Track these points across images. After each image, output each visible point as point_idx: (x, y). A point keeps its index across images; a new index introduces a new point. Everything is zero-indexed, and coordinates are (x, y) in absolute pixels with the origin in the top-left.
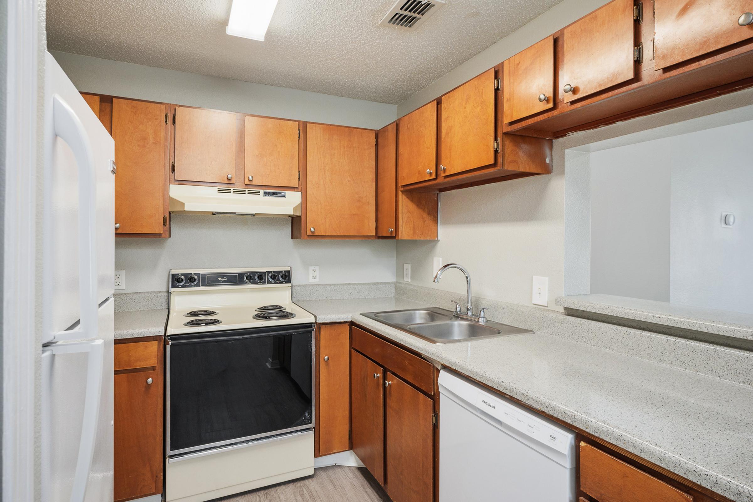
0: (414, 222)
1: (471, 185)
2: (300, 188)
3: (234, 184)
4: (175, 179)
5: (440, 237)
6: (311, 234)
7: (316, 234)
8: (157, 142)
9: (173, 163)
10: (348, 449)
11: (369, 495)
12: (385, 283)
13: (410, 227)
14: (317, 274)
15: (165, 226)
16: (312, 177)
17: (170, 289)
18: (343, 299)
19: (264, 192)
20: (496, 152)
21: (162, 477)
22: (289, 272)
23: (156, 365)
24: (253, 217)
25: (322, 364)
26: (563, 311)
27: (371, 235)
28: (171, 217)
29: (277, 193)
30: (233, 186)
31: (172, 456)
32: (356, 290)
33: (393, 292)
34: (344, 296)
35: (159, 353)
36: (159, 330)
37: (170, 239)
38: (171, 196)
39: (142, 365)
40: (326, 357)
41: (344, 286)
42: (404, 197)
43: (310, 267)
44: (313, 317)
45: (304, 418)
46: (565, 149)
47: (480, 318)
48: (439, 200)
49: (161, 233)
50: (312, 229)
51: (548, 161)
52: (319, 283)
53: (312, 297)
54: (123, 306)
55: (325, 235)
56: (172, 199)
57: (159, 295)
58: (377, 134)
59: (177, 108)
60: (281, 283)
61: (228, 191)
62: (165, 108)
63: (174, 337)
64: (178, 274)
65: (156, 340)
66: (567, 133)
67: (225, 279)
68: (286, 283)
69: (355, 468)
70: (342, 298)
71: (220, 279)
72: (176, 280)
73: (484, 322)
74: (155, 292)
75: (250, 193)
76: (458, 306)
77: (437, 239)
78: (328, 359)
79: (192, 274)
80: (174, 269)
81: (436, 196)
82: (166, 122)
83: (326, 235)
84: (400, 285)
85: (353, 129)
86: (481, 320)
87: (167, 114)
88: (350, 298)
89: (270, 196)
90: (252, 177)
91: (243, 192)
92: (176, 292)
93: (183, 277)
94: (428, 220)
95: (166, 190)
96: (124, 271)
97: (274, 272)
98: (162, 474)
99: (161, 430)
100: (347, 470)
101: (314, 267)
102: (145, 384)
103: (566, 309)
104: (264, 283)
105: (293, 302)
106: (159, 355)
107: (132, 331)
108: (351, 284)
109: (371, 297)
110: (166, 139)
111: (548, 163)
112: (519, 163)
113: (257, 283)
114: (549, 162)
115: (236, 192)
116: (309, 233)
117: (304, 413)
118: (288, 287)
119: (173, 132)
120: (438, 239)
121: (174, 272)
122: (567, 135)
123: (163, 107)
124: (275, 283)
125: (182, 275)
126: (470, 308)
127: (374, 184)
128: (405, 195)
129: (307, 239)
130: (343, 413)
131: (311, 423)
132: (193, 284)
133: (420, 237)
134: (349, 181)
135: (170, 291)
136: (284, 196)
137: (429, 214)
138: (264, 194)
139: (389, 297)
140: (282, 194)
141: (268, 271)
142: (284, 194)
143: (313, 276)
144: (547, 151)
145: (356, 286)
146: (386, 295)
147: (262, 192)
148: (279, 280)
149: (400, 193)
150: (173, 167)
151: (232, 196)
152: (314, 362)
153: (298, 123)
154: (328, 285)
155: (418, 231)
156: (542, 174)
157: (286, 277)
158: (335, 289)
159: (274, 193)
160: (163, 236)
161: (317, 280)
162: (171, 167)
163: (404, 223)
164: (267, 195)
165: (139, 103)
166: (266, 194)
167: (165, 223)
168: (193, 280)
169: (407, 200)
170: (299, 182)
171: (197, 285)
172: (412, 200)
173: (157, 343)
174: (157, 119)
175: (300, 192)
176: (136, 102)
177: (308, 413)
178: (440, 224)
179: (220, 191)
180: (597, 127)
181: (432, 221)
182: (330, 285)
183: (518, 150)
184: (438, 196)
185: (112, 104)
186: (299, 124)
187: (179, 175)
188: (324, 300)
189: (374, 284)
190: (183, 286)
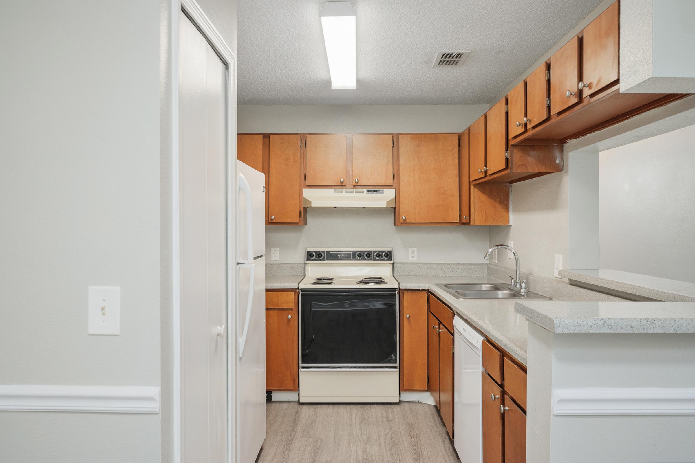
0: (485, 211)
1: (525, 179)
2: (394, 186)
3: (345, 186)
4: (307, 185)
5: (511, 223)
6: (403, 221)
7: (408, 221)
8: (295, 161)
9: (305, 174)
10: (426, 389)
11: (434, 419)
12: (477, 264)
13: (482, 215)
14: (415, 253)
15: (301, 217)
16: (404, 178)
17: (306, 261)
18: (438, 276)
19: (367, 190)
20: (507, 159)
21: (297, 381)
22: (390, 252)
23: (293, 307)
24: (364, 209)
25: (405, 322)
26: (568, 281)
27: (455, 222)
28: (307, 211)
29: (377, 190)
30: (345, 187)
31: (303, 367)
32: (449, 269)
33: (486, 273)
34: (438, 274)
35: (295, 300)
36: (295, 285)
37: (306, 226)
38: (304, 196)
39: (285, 306)
40: (408, 316)
41: (438, 265)
42: (476, 190)
43: (409, 248)
44: (398, 284)
45: (390, 358)
46: (568, 152)
47: (522, 289)
48: (510, 191)
49: (299, 222)
50: (404, 218)
51: (558, 162)
52: (417, 262)
53: (410, 273)
54: (278, 272)
55: (414, 222)
56: (305, 198)
57: (300, 265)
58: (460, 136)
59: (307, 136)
60: (384, 260)
61: (341, 191)
62: (300, 137)
63: (303, 290)
64: (311, 251)
65: (293, 292)
66: (566, 141)
67: (342, 256)
68: (388, 260)
69: (433, 406)
70: (436, 275)
71: (339, 255)
72: (310, 255)
73: (524, 292)
74: (297, 263)
75: (357, 191)
76: (512, 281)
77: (508, 225)
78: (409, 317)
79: (320, 251)
80: (308, 248)
81: (508, 188)
82: (301, 146)
83: (416, 222)
84: (491, 266)
85: (438, 135)
86: (522, 291)
87: (301, 141)
88: (444, 276)
89: (372, 193)
90: (358, 180)
91: (352, 191)
92: (310, 264)
93: (314, 253)
94: (500, 209)
95: (301, 193)
96: (278, 248)
97: (379, 251)
98: (297, 379)
99: (297, 350)
100: (426, 405)
101: (413, 249)
102: (287, 318)
103: (570, 280)
104: (370, 259)
105: (394, 276)
106: (295, 301)
107: (280, 284)
108: (445, 264)
109: (463, 276)
110: (301, 158)
111: (558, 164)
112: (528, 166)
113: (366, 259)
114: (560, 162)
115: (347, 191)
116: (401, 221)
117: (391, 355)
118: (390, 263)
119: (305, 152)
120: (510, 225)
121: (309, 250)
122: (567, 142)
123: (299, 136)
124: (380, 260)
125: (314, 251)
126: (518, 282)
127: (458, 179)
128: (477, 188)
129: (400, 225)
130: (422, 360)
131: (396, 363)
132: (320, 258)
133: (492, 223)
134: (435, 178)
135: (306, 263)
136: (382, 193)
137: (501, 203)
138: (367, 192)
139: (482, 276)
140: (381, 191)
141: (374, 251)
142: (382, 191)
143: (412, 256)
144: (557, 154)
145: (449, 266)
146: (479, 275)
147: (365, 190)
148: (383, 258)
149: (472, 187)
150: (305, 177)
151: (344, 194)
152: (398, 318)
153: (392, 135)
154: (424, 263)
155: (489, 218)
156: (554, 172)
157: (388, 255)
158: (430, 267)
159: (375, 191)
160: (299, 224)
161: (415, 260)
162: (304, 177)
163: (476, 212)
164: (369, 193)
165: (285, 136)
166: (368, 191)
167: (301, 215)
168: (321, 256)
169: (479, 192)
170: (393, 182)
171: (323, 260)
172: (484, 192)
173: (294, 293)
174: (295, 145)
175: (395, 189)
176: (283, 135)
177: (394, 355)
178: (512, 212)
179: (336, 191)
180: (578, 137)
181: (503, 210)
182: (426, 264)
183: (526, 156)
184: (510, 187)
185: (269, 138)
186: (393, 137)
187: (308, 183)
188: (421, 276)
189: (467, 264)
190: (314, 260)
